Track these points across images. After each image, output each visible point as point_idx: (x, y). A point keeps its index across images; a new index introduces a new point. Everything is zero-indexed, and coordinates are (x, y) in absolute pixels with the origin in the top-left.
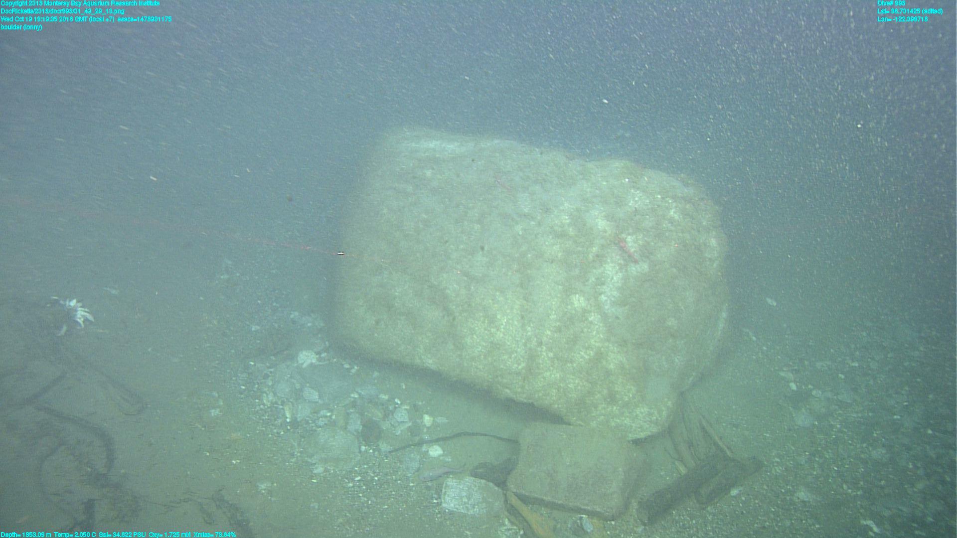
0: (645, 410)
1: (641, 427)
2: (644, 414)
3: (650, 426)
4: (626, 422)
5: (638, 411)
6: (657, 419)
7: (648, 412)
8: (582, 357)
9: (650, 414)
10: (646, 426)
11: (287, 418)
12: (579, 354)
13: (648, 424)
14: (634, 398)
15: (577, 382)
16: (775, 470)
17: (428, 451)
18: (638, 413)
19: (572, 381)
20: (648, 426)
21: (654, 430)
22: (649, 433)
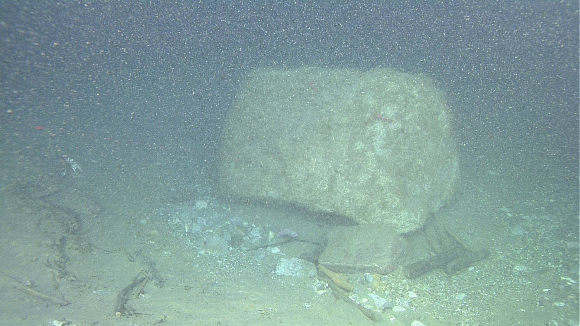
0: (406, 213)
1: (404, 225)
2: (406, 216)
3: (410, 224)
4: (394, 221)
5: (401, 214)
6: (414, 220)
7: (408, 214)
8: (363, 179)
9: (409, 216)
10: (407, 224)
11: (185, 230)
12: (361, 177)
13: (409, 223)
14: (398, 205)
15: (361, 195)
16: (499, 257)
17: (271, 250)
18: (401, 215)
19: (358, 195)
20: (409, 225)
21: (413, 227)
22: (410, 229)
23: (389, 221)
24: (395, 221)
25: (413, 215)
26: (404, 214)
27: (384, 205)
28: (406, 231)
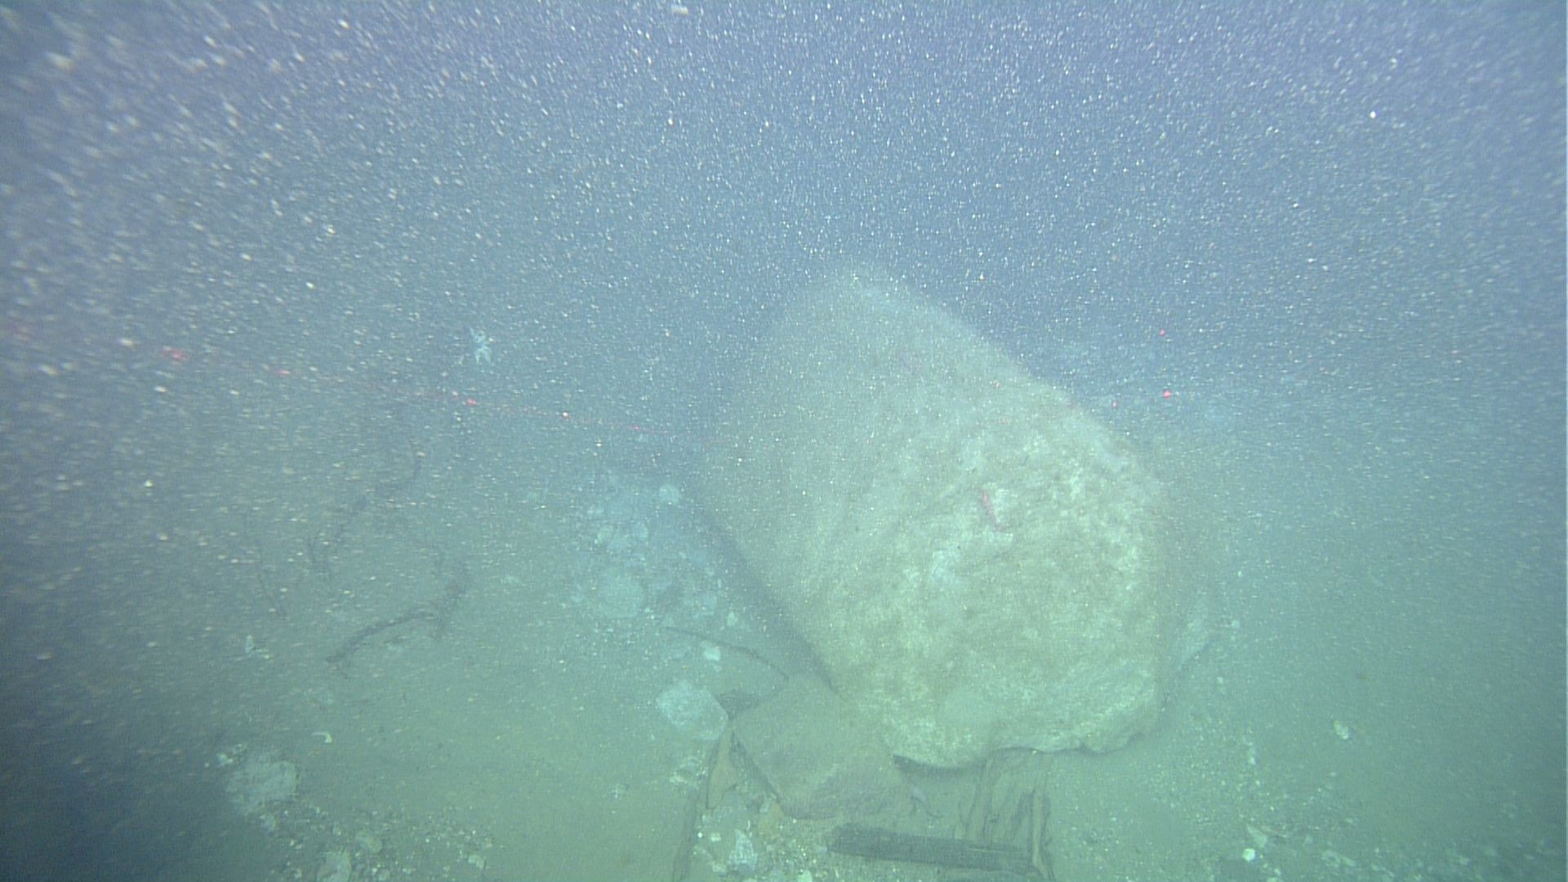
0: (932, 726)
1: (918, 746)
2: (928, 731)
3: (931, 752)
4: (901, 727)
5: (922, 722)
6: (942, 748)
7: (934, 731)
9: (935, 735)
10: (925, 748)
12: (876, 609)
13: (929, 748)
14: (923, 702)
15: (861, 643)
18: (921, 725)
19: (856, 639)
20: (927, 750)
21: (933, 760)
22: (926, 760)
23: (893, 720)
24: (904, 728)
25: (943, 736)
26: (927, 724)
27: (893, 687)
28: (917, 758)
